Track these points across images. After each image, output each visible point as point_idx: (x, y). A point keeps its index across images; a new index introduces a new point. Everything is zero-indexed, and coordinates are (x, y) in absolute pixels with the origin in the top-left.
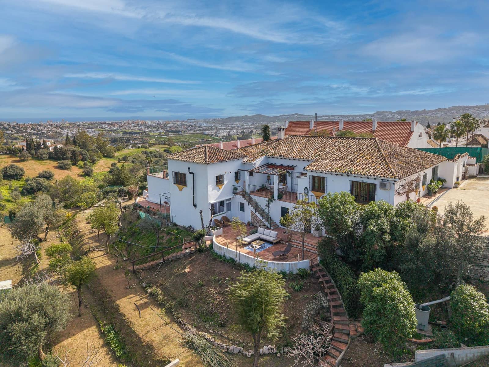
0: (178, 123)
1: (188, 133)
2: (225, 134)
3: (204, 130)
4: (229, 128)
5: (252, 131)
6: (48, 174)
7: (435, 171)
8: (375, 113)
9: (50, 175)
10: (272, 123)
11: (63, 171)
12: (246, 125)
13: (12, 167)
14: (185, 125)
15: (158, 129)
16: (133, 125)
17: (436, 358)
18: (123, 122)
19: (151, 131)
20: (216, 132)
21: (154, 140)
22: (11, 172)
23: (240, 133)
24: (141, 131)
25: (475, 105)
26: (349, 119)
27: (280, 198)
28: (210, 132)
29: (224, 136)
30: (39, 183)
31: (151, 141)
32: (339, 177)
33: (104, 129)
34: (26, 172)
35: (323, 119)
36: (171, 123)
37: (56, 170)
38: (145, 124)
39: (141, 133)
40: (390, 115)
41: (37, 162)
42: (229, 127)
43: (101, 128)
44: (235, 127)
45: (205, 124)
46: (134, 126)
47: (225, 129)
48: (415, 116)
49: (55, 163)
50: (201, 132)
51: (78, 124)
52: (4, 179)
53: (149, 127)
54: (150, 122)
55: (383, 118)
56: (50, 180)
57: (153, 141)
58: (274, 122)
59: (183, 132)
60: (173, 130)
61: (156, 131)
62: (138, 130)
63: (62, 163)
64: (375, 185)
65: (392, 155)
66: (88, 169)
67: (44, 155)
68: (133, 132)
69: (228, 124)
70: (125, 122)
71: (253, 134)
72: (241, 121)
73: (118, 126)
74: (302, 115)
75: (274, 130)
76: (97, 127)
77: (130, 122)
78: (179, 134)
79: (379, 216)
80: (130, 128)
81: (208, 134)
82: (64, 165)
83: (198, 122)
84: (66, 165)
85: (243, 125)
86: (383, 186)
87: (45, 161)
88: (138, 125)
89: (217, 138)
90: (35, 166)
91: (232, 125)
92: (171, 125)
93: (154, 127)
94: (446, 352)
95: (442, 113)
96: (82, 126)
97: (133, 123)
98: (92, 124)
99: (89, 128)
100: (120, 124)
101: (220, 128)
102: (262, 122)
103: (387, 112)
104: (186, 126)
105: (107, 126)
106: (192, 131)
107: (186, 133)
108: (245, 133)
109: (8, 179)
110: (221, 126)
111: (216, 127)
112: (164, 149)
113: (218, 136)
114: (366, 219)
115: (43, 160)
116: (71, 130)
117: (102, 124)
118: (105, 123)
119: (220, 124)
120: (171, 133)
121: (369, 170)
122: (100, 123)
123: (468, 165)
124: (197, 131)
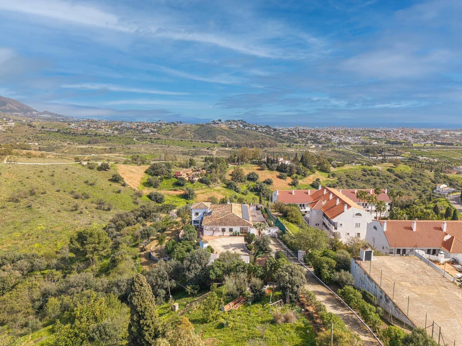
9: (270, 182)
11: (281, 180)
22: (251, 177)
30: (261, 186)
33: (370, 137)
34: (260, 178)
37: (277, 178)
41: (269, 172)
43: (368, 136)
49: (278, 173)
52: (247, 180)
56: (270, 185)
62: (403, 140)
63: (282, 174)
66: (295, 182)
67: (274, 168)
68: (396, 141)
82: (282, 176)
84: (284, 176)
87: (274, 172)
90: (266, 174)
99: (356, 136)
105: (374, 134)
109: (249, 180)
115: (273, 171)
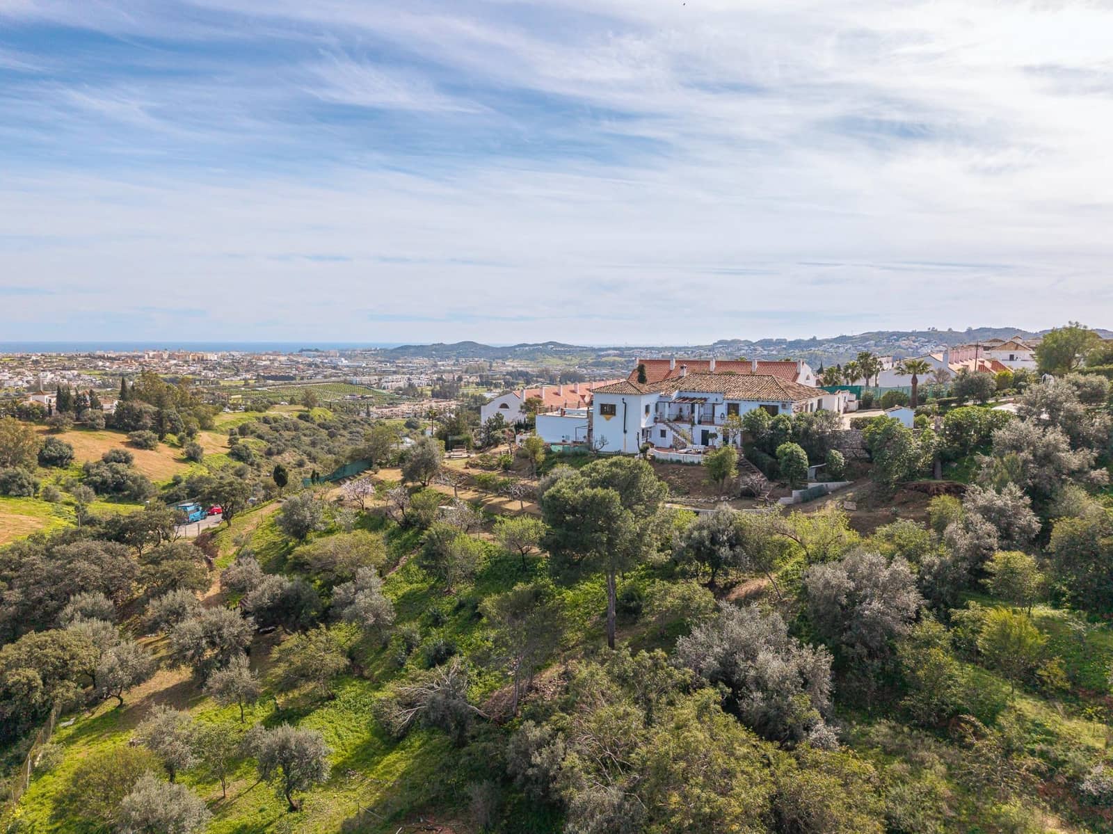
0: (283, 359)
1: (312, 381)
2: (401, 384)
3: (347, 375)
4: (404, 370)
5: (460, 379)
6: (124, 455)
7: (820, 402)
8: (715, 344)
9: (126, 457)
10: (500, 361)
12: (443, 365)
13: (50, 443)
14: (298, 362)
15: (238, 371)
16: (173, 362)
17: (819, 486)
18: (146, 356)
19: (222, 377)
20: (380, 380)
21: (240, 396)
22: (51, 452)
23: (435, 382)
24: (198, 377)
25: (910, 331)
26: (663, 356)
27: (700, 422)
28: (365, 379)
29: (400, 389)
31: (234, 399)
32: (751, 402)
33: (103, 372)
35: (609, 355)
36: (264, 358)
37: (131, 449)
38: (201, 360)
39: (200, 381)
40: (746, 348)
41: (84, 434)
42: (403, 367)
44: (417, 369)
45: (345, 362)
46: (176, 365)
47: (395, 373)
48: (797, 351)
49: (123, 437)
50: (342, 378)
51: (34, 358)
52: (41, 466)
53: (215, 368)
54: (213, 357)
55: (732, 355)
56: (132, 465)
57: (239, 399)
58: (504, 358)
59: (298, 378)
60: (273, 374)
61: (233, 376)
62: (189, 374)
63: (140, 436)
64: (777, 406)
65: (788, 387)
66: (196, 448)
67: (98, 422)
68: (177, 378)
69: (400, 362)
70: (151, 355)
71: (462, 383)
72: (430, 356)
73: (137, 364)
74: (563, 346)
75: (508, 377)
76: (83, 367)
77: (165, 356)
78: (290, 384)
79: (784, 421)
80: (166, 368)
81: (362, 384)
82: (145, 440)
83: (327, 357)
84: (148, 439)
85: (435, 365)
86: (784, 406)
87: (101, 433)
88: (186, 362)
89: (384, 391)
90: (85, 442)
91: (410, 365)
92: (264, 363)
93: (225, 368)
94: (824, 484)
95: (849, 346)
96: (45, 362)
97: (170, 357)
98: (70, 358)
99: (64, 369)
100: (141, 360)
101: (384, 371)
102: (476, 359)
103: (739, 341)
104: (301, 366)
105: (108, 364)
106: (319, 377)
107: (305, 381)
108: (444, 381)
109: (49, 466)
110: (384, 367)
111: (375, 369)
112: (298, 414)
113: (384, 388)
114: (774, 427)
115: (97, 430)
116: (19, 373)
117: (94, 358)
118: (102, 358)
119: (380, 362)
120: (271, 381)
121: (773, 396)
122: (90, 356)
123: (849, 401)
124: (331, 376)
